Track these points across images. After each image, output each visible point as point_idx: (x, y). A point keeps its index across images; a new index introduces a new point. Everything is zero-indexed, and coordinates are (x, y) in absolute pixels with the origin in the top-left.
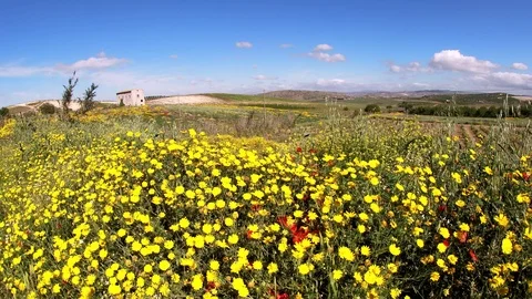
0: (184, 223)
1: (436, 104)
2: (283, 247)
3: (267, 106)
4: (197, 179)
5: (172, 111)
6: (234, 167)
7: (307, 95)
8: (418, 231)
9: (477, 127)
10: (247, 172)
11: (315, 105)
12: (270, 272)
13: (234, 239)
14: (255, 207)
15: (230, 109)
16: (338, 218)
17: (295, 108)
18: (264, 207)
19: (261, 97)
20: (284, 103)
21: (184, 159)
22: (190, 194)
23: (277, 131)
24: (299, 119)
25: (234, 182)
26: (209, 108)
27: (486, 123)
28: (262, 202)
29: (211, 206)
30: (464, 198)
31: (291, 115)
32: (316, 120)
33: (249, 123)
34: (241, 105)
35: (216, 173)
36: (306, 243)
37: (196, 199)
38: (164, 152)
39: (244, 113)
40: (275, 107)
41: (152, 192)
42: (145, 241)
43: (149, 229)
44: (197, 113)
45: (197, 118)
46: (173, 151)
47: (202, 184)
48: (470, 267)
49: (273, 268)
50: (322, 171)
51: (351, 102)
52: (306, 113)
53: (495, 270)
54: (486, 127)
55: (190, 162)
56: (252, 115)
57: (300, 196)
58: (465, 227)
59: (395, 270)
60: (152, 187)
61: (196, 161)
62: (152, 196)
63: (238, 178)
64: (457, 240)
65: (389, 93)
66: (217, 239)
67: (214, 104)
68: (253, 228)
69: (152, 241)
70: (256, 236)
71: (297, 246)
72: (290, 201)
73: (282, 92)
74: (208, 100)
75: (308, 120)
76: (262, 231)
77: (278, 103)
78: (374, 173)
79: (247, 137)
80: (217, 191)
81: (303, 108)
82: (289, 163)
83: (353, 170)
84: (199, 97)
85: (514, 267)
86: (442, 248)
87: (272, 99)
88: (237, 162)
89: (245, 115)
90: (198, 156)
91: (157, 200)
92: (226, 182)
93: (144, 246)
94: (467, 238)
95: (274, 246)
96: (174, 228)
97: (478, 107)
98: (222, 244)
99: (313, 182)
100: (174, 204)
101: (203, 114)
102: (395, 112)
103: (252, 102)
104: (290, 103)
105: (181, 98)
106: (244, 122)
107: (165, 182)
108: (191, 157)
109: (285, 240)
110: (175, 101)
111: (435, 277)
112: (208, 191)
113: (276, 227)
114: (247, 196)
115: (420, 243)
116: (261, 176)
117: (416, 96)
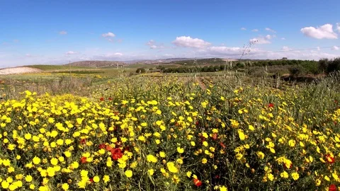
0: (37, 160)
1: (178, 66)
2: (109, 163)
3: (73, 72)
4: (37, 127)
5: (4, 80)
6: (63, 115)
7: (99, 64)
8: (190, 137)
9: (203, 78)
10: (72, 118)
11: (104, 70)
12: (106, 182)
13: (76, 165)
14: (84, 140)
15: (47, 75)
16: (142, 138)
17: (91, 72)
18: (89, 139)
19: (67, 66)
20: (84, 70)
21: (25, 113)
22: (36, 139)
23: (80, 89)
24: (95, 80)
25: (65, 125)
26: (31, 76)
27: (208, 75)
28: (87, 137)
29: (53, 144)
30: (210, 116)
31: (90, 77)
32: (105, 80)
33: (60, 85)
34: (54, 72)
35: (51, 120)
36: (125, 158)
37: (41, 142)
38: (9, 109)
39: (57, 77)
40: (77, 72)
41: (6, 141)
42: (10, 179)
43: (11, 170)
44: (22, 80)
45: (23, 84)
46: (16, 108)
47: (42, 130)
48: (222, 152)
49: (107, 179)
50: (122, 111)
51: (127, 67)
52: (99, 76)
53: (237, 150)
54: (208, 77)
55: (31, 115)
56: (62, 79)
57: (111, 129)
58: (215, 131)
59: (182, 162)
60: (6, 137)
61: (34, 113)
62: (7, 144)
63: (67, 122)
64: (212, 138)
65: (151, 61)
66: (62, 167)
67: (34, 73)
68: (86, 155)
69: (14, 179)
70: (89, 160)
71: (119, 160)
72: (106, 133)
73: (81, 62)
74: (31, 70)
75: (100, 80)
76: (93, 156)
77: (79, 70)
78: (156, 108)
79: (60, 94)
80: (54, 134)
81: (96, 72)
82: (100, 108)
83: (143, 108)
84: (24, 68)
85: (247, 147)
86: (205, 144)
87: (74, 67)
88: (65, 111)
89: (58, 79)
90: (35, 110)
91: (11, 147)
92: (59, 126)
93: (10, 184)
94: (218, 136)
95: (103, 165)
96: (29, 165)
97: (203, 67)
98: (67, 170)
99: (118, 118)
100: (25, 148)
101: (27, 81)
102: (155, 72)
103: (61, 70)
104: (87, 70)
105: (10, 70)
106: (57, 85)
107: (15, 132)
108: (30, 111)
109: (109, 159)
110: (7, 72)
111: (205, 161)
112: (48, 134)
113: (102, 151)
114: (76, 134)
115: (193, 144)
116: (83, 119)
117: (167, 62)
